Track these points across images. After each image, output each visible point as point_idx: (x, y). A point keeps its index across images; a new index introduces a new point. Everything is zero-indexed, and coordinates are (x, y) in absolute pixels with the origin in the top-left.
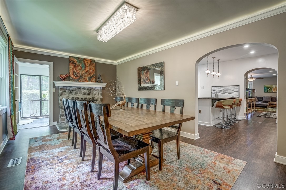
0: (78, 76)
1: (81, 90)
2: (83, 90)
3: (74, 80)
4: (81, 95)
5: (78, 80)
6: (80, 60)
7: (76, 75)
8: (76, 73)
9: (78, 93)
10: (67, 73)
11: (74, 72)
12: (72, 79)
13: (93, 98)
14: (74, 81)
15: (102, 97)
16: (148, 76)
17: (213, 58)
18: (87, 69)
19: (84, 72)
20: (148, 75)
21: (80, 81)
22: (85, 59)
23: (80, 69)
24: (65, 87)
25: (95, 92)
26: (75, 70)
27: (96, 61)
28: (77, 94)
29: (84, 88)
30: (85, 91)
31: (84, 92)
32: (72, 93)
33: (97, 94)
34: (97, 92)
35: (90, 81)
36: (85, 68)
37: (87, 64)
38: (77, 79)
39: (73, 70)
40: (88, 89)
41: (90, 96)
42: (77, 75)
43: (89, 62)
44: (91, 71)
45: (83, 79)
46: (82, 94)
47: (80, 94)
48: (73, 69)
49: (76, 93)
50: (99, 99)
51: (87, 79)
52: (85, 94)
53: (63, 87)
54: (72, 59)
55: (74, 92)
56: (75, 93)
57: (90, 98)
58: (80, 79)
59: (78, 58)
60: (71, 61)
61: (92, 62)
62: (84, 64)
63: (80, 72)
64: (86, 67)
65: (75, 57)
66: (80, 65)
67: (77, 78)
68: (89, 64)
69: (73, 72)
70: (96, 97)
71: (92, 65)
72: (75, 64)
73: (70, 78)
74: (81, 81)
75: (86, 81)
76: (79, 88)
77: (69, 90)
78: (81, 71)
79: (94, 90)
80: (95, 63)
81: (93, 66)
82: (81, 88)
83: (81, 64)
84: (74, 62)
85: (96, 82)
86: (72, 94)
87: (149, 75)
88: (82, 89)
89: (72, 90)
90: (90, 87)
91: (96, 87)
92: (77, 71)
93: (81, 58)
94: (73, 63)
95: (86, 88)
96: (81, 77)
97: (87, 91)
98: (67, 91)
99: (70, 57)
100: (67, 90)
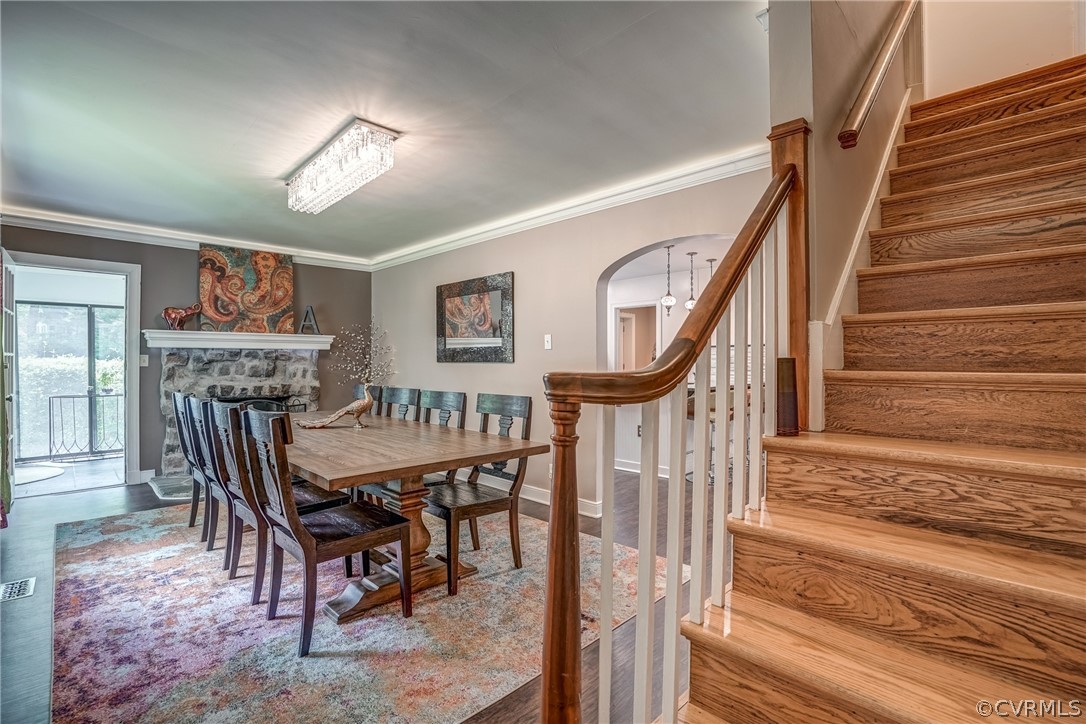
0: (231, 313)
1: (243, 360)
2: (250, 361)
3: (215, 326)
4: (242, 377)
5: (230, 327)
6: (241, 256)
7: (223, 308)
8: (223, 301)
9: (232, 370)
10: (193, 303)
11: (217, 298)
12: (208, 321)
13: (284, 386)
14: (217, 329)
15: (317, 384)
16: (485, 310)
17: (692, 254)
18: (266, 286)
19: (254, 298)
20: (484, 306)
21: (237, 331)
22: (257, 253)
23: (239, 289)
24: (183, 349)
25: (291, 368)
26: (219, 291)
27: (297, 260)
28: (228, 373)
29: (252, 354)
30: (256, 362)
31: (252, 367)
32: (210, 371)
33: (299, 374)
34: (300, 367)
35: (275, 328)
36: (257, 282)
37: (263, 270)
38: (227, 322)
39: (213, 290)
40: (266, 358)
41: (276, 381)
42: (228, 310)
43: (272, 263)
44: (280, 293)
45: (248, 322)
46: (247, 372)
47: (236, 372)
48: (213, 288)
49: (224, 372)
50: (309, 391)
51: (265, 323)
52: (255, 373)
53: (178, 349)
54: (209, 254)
55: (217, 366)
56: (221, 369)
57: (276, 388)
58: (236, 320)
59: (232, 249)
60: (205, 260)
61: (280, 262)
62: (252, 271)
63: (239, 300)
64: (261, 280)
65: (219, 248)
66: (238, 272)
67: (229, 318)
68: (270, 271)
69: (212, 297)
70: (296, 384)
71: (282, 275)
72: (222, 270)
73: (203, 320)
74: (241, 329)
75: (260, 329)
76: (235, 354)
77: (198, 360)
78: (240, 293)
79: (289, 359)
80: (295, 265)
81: (286, 276)
82: (243, 354)
83: (241, 270)
84: (218, 264)
85: (296, 332)
86: (210, 375)
87: (488, 307)
88: (247, 356)
89: (210, 362)
90: (276, 351)
91: (295, 351)
92: (229, 295)
93: (243, 250)
94: (212, 268)
95: (260, 352)
96: (242, 316)
97: (263, 365)
98: (191, 366)
99: (202, 245)
100: (191, 361)
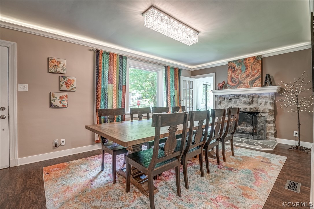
0: (237, 82)
1: (241, 98)
2: (243, 99)
3: (232, 87)
4: (241, 104)
5: (236, 87)
6: (239, 62)
7: (234, 81)
8: (234, 79)
9: (238, 102)
11: (232, 78)
12: (229, 86)
13: (255, 108)
14: (232, 88)
15: (272, 108)
18: (249, 70)
19: (245, 76)
21: (238, 88)
22: (246, 59)
23: (240, 74)
24: (224, 95)
25: (259, 101)
26: (233, 76)
27: (263, 57)
28: (236, 103)
29: (244, 96)
30: (245, 99)
31: (244, 101)
32: (232, 102)
33: (263, 103)
34: (264, 101)
35: (252, 86)
36: (246, 70)
37: (248, 64)
38: (235, 85)
39: (231, 76)
40: (248, 97)
41: (253, 106)
42: (236, 81)
43: (252, 61)
44: (255, 72)
45: (242, 84)
46: (242, 102)
47: (239, 102)
48: (231, 74)
49: (235, 102)
50: (267, 111)
51: (249, 84)
52: (245, 103)
53: (222, 95)
54: (231, 64)
55: (233, 100)
56: (234, 101)
57: (252, 109)
58: (239, 84)
59: (238, 60)
60: (231, 67)
61: (256, 59)
62: (244, 66)
63: (239, 77)
64: (248, 68)
65: (234, 61)
66: (239, 68)
67: (236, 84)
68: (251, 64)
69: (231, 78)
70: (261, 108)
71: (256, 64)
72: (234, 68)
73: (228, 86)
74: (240, 87)
75: (247, 86)
76: (239, 96)
77: (228, 98)
78: (240, 75)
79: (259, 97)
80: (262, 59)
81: (258, 64)
82: (241, 96)
83: (240, 67)
84: (233, 67)
85: (262, 86)
86: (232, 103)
88: (242, 97)
89: (231, 99)
90: (252, 94)
91: (261, 94)
92: (236, 76)
93: (242, 59)
94: (231, 69)
95: (247, 95)
96: (240, 82)
97: (247, 100)
98: (226, 100)
99: (229, 62)
100: (226, 99)
